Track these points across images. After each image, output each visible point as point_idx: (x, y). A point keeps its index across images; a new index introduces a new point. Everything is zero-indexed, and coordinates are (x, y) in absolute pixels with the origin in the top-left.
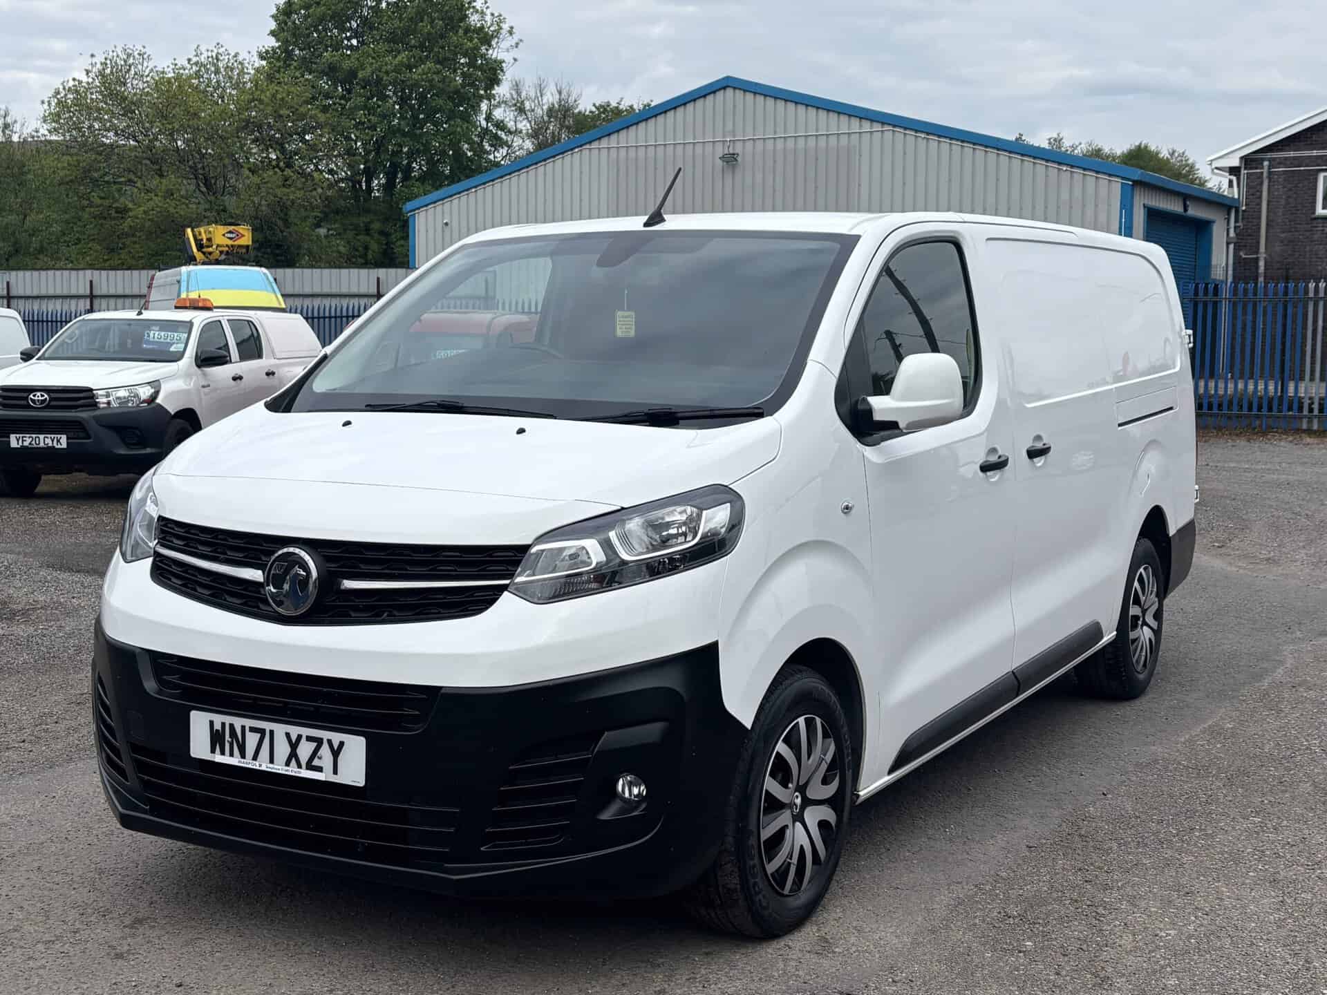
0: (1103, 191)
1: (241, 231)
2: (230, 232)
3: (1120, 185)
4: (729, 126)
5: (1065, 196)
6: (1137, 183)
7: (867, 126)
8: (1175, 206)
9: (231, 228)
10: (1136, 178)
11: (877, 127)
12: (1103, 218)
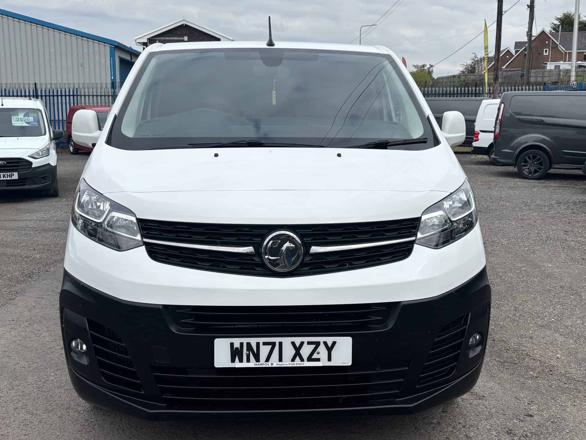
0: (102, 50)
3: (109, 47)
5: (86, 51)
8: (128, 57)
10: (116, 45)
12: (103, 61)
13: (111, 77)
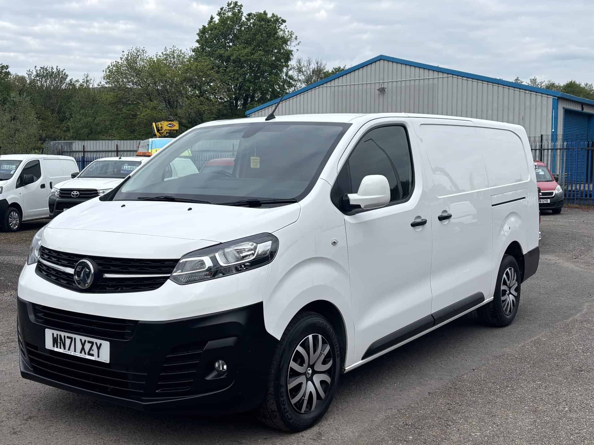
0: (545, 102)
1: (174, 123)
2: (170, 124)
3: (552, 99)
4: (381, 77)
5: (528, 104)
6: (560, 98)
7: (441, 75)
8: (578, 108)
9: (170, 122)
10: (559, 96)
11: (445, 75)
12: (544, 114)
13: (552, 130)
